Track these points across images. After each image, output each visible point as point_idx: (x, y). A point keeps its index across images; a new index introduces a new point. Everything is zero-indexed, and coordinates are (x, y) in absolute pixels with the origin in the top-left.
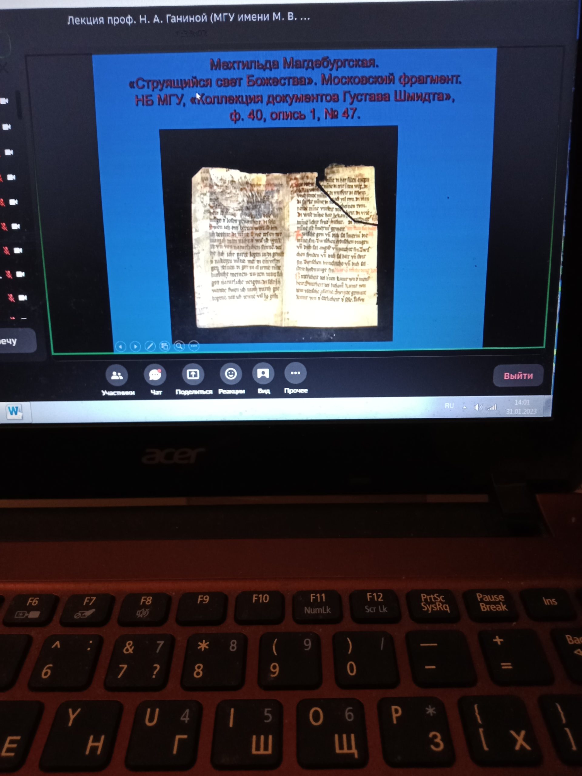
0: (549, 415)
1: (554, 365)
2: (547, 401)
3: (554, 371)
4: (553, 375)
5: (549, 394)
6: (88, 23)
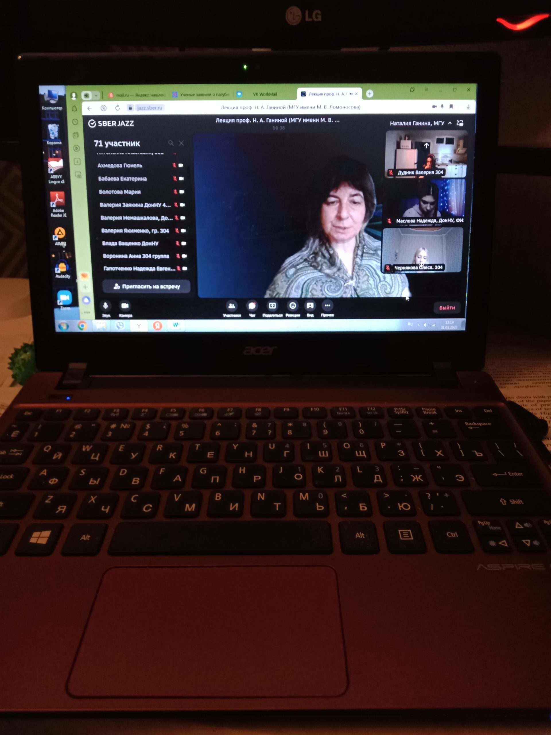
0: (464, 329)
1: (466, 302)
2: (463, 322)
3: (466, 305)
4: (466, 307)
5: (464, 317)
6: (226, 122)
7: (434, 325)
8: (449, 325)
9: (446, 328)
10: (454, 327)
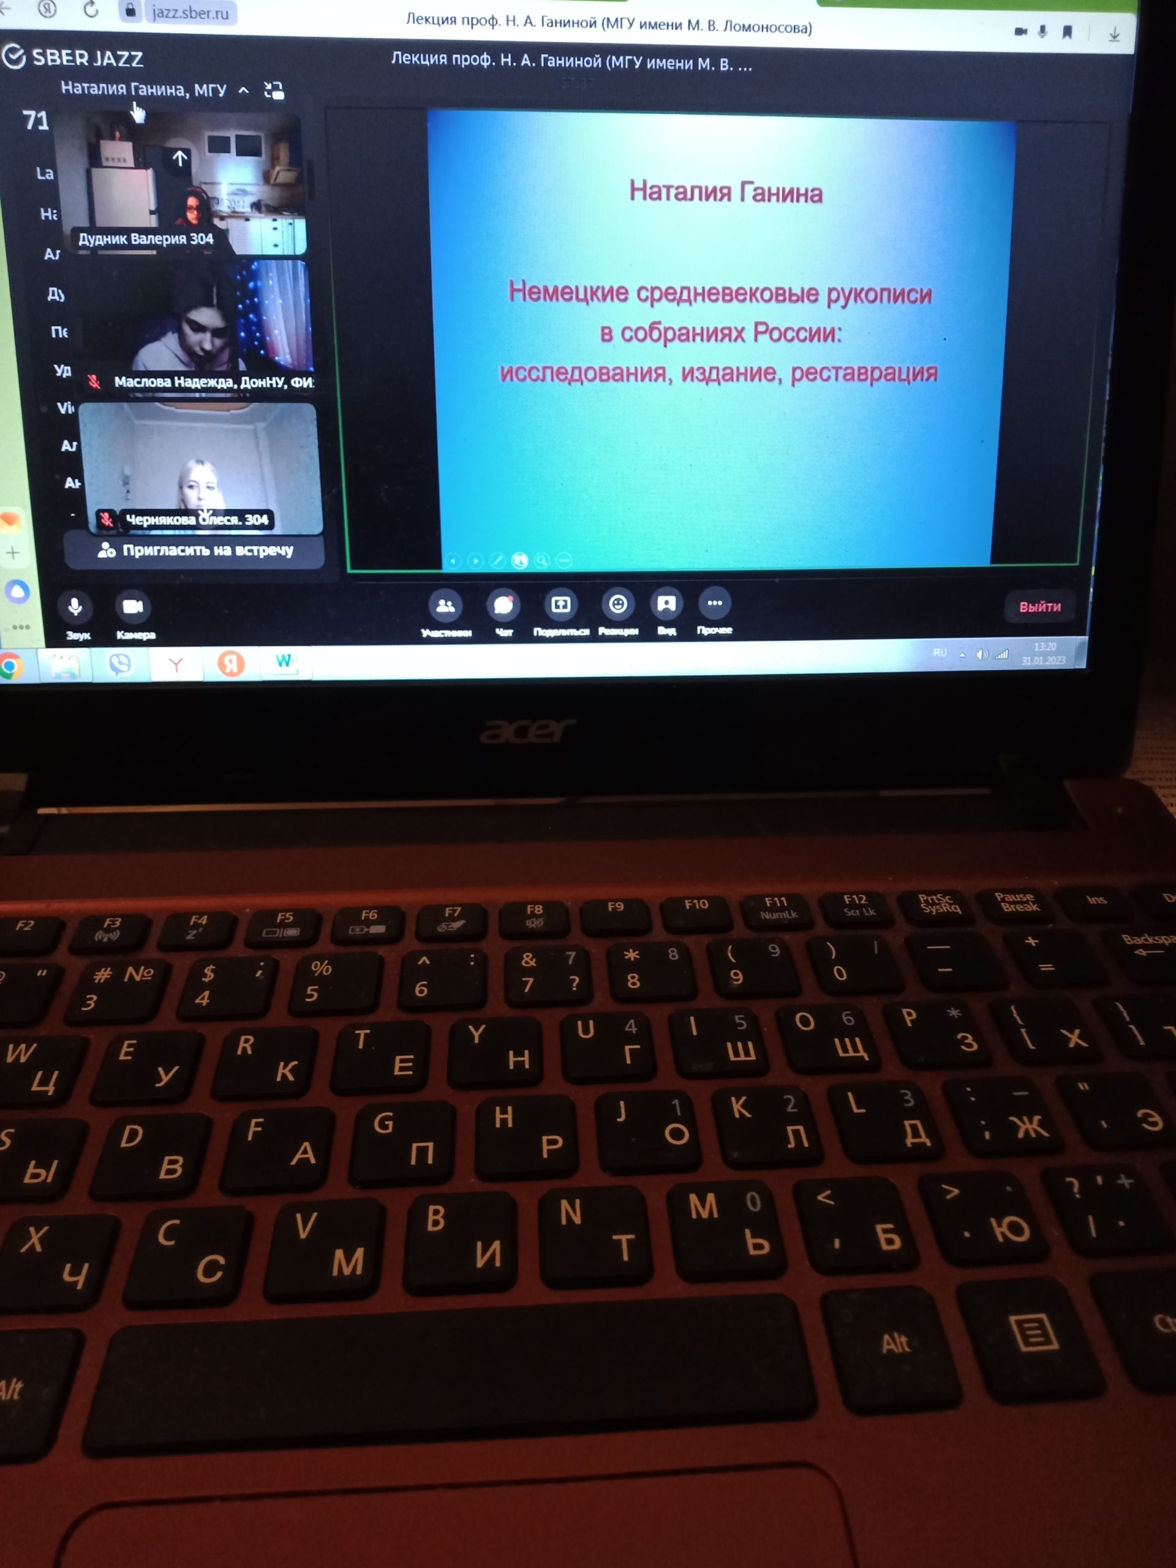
0: (1083, 665)
1: (1091, 590)
2: (1081, 645)
3: (1091, 599)
4: (1090, 605)
5: (1084, 634)
6: (423, 63)
7: (1005, 655)
8: (1045, 655)
9: (1035, 663)
10: (1057, 659)
